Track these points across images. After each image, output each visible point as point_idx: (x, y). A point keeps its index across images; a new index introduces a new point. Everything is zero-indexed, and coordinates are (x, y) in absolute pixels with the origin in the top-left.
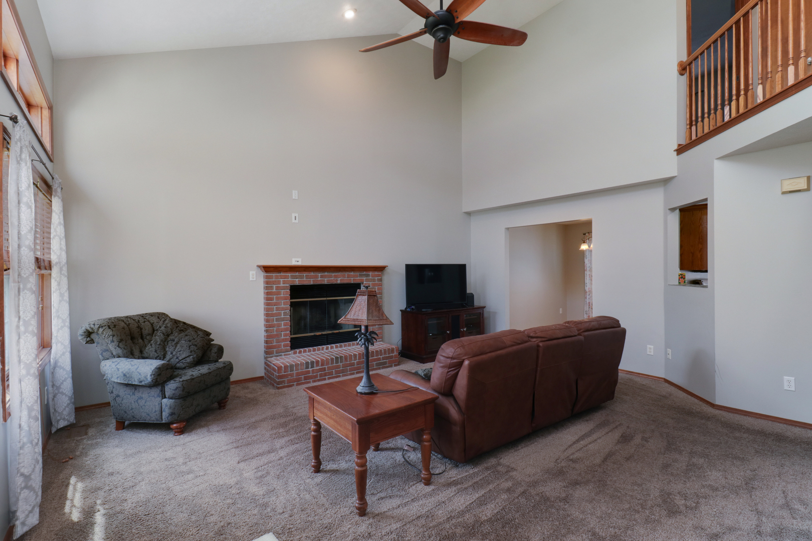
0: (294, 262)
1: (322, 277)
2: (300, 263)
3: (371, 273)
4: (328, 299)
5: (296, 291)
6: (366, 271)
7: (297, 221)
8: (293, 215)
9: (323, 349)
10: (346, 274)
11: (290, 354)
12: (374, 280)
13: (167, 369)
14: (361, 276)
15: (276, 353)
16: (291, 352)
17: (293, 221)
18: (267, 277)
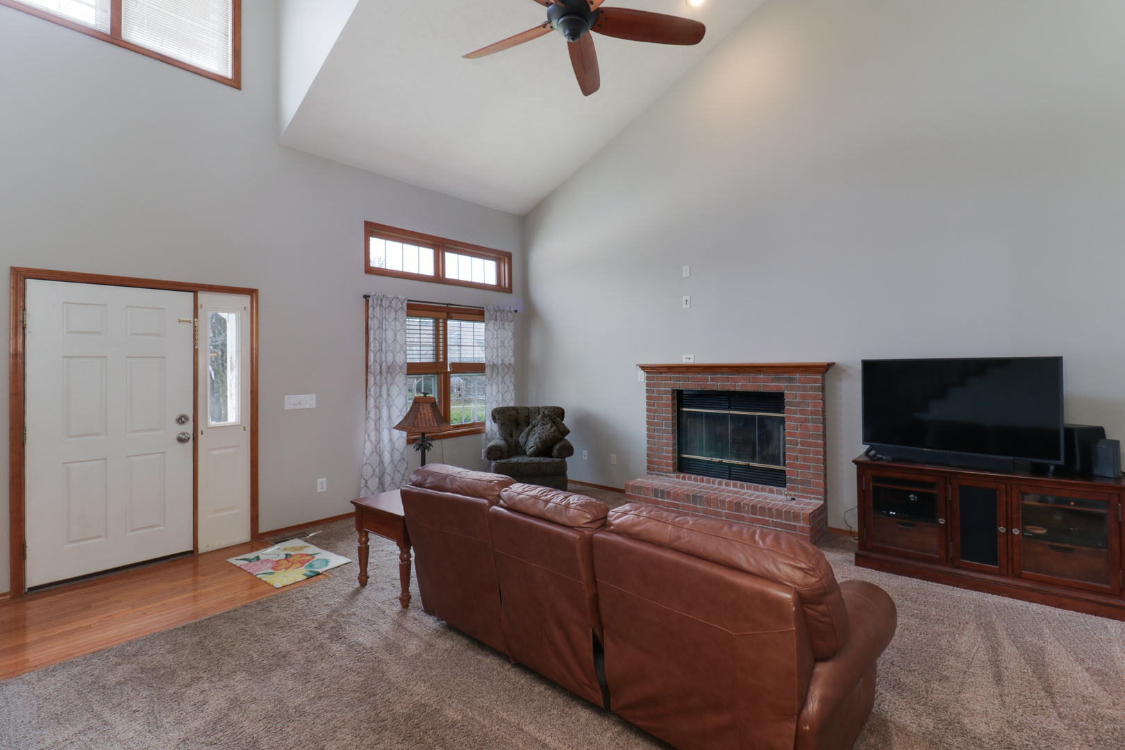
0: (685, 360)
1: (712, 380)
2: (691, 362)
3: (798, 376)
4: (732, 412)
5: (681, 398)
6: (788, 372)
7: (688, 306)
8: (684, 298)
9: (714, 483)
10: (752, 376)
11: (671, 477)
12: (804, 389)
13: (496, 451)
14: (778, 380)
15: (657, 471)
16: (673, 475)
17: (684, 306)
18: (648, 378)
